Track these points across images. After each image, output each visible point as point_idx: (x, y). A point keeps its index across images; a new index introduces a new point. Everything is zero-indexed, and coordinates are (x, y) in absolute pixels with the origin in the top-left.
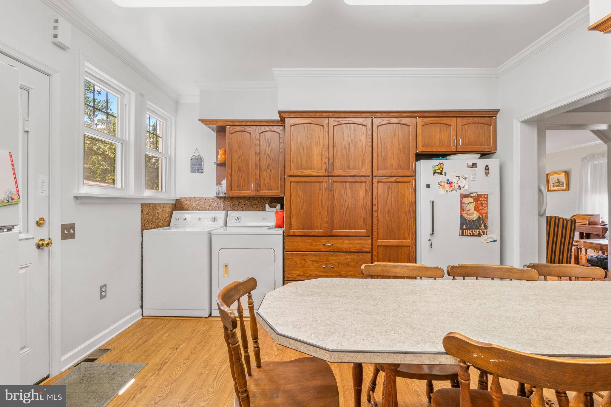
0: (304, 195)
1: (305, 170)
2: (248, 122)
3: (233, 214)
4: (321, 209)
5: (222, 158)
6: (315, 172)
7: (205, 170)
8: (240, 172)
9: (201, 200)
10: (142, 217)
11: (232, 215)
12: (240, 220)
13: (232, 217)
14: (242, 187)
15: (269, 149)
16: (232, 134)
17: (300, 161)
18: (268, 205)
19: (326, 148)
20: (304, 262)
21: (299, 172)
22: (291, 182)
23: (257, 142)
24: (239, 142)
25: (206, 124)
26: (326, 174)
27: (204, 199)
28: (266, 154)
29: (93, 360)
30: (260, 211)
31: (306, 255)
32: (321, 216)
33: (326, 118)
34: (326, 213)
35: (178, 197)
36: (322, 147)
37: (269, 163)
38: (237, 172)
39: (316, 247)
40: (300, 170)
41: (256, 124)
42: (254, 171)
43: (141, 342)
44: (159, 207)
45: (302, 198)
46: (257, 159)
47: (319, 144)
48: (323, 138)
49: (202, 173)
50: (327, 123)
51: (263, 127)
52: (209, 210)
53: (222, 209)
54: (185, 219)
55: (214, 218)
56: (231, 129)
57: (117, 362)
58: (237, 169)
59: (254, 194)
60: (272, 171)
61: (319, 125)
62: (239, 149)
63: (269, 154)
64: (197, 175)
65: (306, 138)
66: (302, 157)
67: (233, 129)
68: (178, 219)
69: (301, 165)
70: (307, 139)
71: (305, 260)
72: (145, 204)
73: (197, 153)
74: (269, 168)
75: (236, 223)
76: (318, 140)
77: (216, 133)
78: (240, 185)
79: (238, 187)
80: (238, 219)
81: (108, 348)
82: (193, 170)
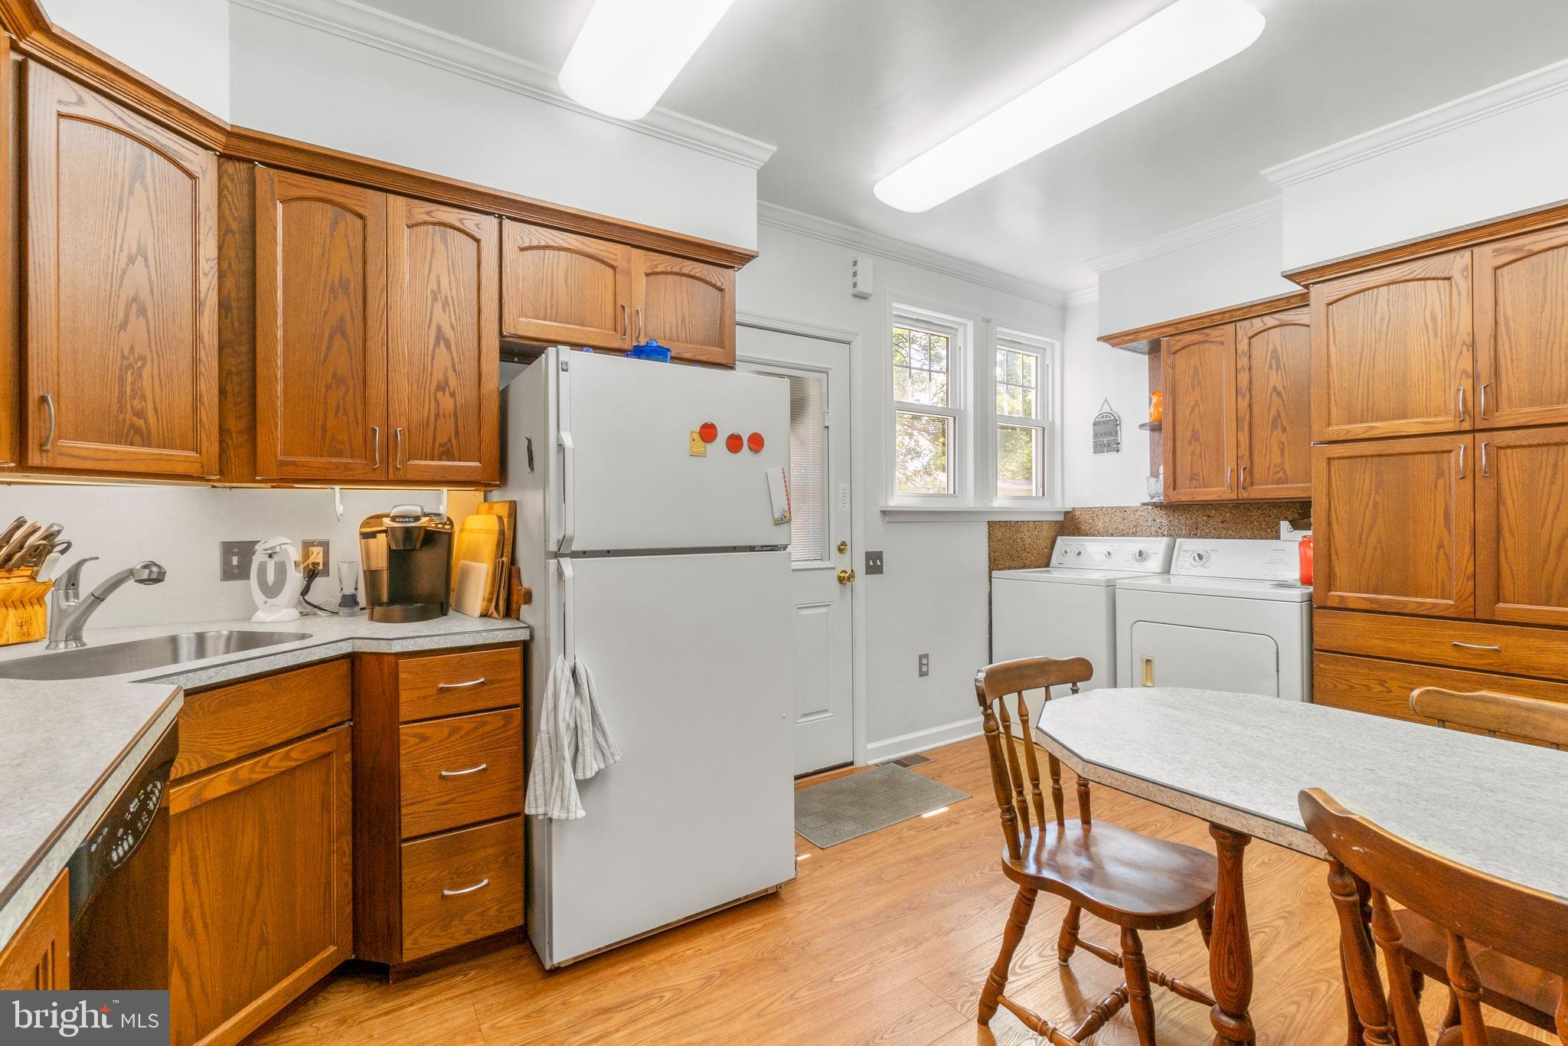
0: (1377, 492)
1: (1381, 420)
2: (1214, 318)
3: (1189, 546)
4: (1446, 533)
5: (1159, 412)
6: (1420, 422)
7: (1123, 446)
8: (1197, 444)
9: (1117, 513)
10: (990, 546)
11: (1185, 548)
12: (1204, 560)
13: (1187, 551)
14: (1201, 480)
15: (1279, 373)
16: (1174, 353)
17: (1360, 396)
18: (1287, 523)
19: (1464, 343)
20: (1378, 688)
21: (1358, 429)
22: (1329, 459)
23: (1243, 362)
24: (1192, 371)
25: (1113, 346)
26: (1466, 426)
27: (1123, 510)
28: (1270, 389)
29: (905, 765)
30: (1267, 539)
31: (1387, 669)
32: (1446, 555)
33: (1462, 252)
34: (1468, 549)
35: (1068, 507)
36: (1445, 345)
37: (1278, 412)
38: (1190, 443)
39: (1427, 651)
40: (1362, 422)
41: (1239, 315)
42: (1235, 437)
43: (975, 765)
44: (1024, 528)
45: (1371, 501)
46: (1243, 404)
47: (1436, 334)
48: (1448, 317)
49: (1118, 451)
50: (1467, 267)
51: (1259, 319)
52: (1134, 534)
53: (1165, 533)
54: (1079, 554)
55: (1141, 553)
56: (1173, 342)
57: (934, 779)
58: (1189, 435)
59: (1233, 496)
60: (1288, 430)
61: (1434, 279)
62: (1194, 388)
63: (1280, 388)
64: (1108, 457)
65: (1385, 328)
66: (1368, 386)
67: (1180, 340)
68: (1066, 552)
69: (1365, 406)
70: (1387, 330)
71: (1382, 683)
72: (995, 523)
73: (1106, 409)
74: (1279, 425)
75: (1195, 566)
76: (1430, 326)
77: (1147, 357)
78: (1198, 475)
79: (1191, 480)
80: (1200, 557)
81: (928, 757)
82: (1099, 448)
